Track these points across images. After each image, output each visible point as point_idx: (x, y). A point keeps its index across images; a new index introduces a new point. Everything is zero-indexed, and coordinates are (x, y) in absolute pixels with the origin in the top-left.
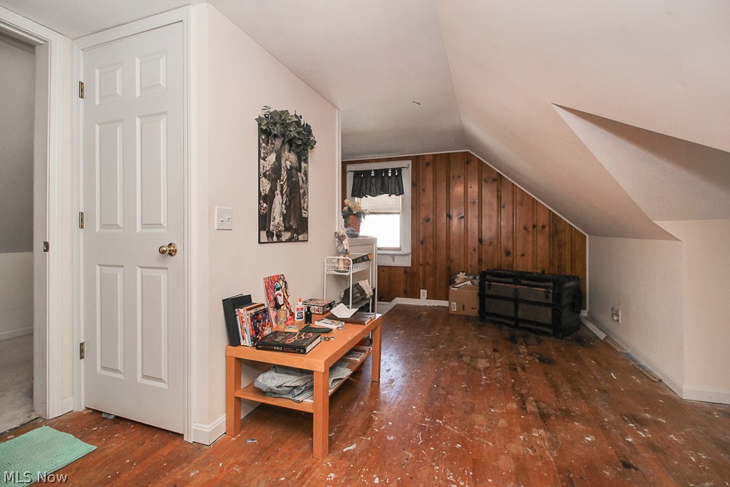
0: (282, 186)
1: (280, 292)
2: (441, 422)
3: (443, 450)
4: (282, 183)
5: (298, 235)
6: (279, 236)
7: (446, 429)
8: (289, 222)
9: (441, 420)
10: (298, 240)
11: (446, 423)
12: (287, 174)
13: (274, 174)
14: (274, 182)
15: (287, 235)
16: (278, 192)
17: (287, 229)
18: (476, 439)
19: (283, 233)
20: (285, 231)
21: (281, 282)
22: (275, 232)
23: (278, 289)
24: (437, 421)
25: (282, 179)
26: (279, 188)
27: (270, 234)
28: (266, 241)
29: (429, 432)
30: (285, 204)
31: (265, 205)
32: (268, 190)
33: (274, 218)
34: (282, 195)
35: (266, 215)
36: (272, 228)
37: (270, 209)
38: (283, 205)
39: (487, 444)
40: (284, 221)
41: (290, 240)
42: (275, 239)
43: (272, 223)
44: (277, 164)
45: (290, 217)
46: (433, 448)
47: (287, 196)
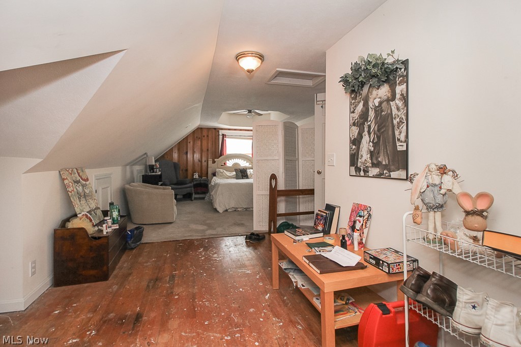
0: (369, 127)
1: (361, 219)
2: (226, 338)
3: (216, 315)
4: (369, 123)
5: (390, 171)
6: (366, 171)
7: (220, 333)
8: (377, 159)
9: (226, 340)
10: (389, 178)
11: (222, 339)
12: (376, 111)
13: (362, 119)
14: (362, 126)
15: (375, 171)
16: (366, 132)
17: (374, 165)
18: (195, 334)
19: (370, 169)
20: (372, 167)
21: (366, 212)
22: (362, 168)
23: (360, 216)
24: (229, 338)
25: (369, 119)
26: (366, 129)
27: (358, 169)
28: (355, 174)
29: (231, 325)
30: (373, 142)
31: (354, 147)
32: (356, 135)
33: (362, 156)
34: (369, 133)
35: (354, 154)
36: (359, 165)
37: (358, 148)
38: (371, 144)
39: (186, 333)
40: (371, 158)
41: (379, 176)
42: (362, 173)
43: (359, 160)
44: (364, 109)
45: (378, 153)
46: (223, 314)
47: (374, 134)
